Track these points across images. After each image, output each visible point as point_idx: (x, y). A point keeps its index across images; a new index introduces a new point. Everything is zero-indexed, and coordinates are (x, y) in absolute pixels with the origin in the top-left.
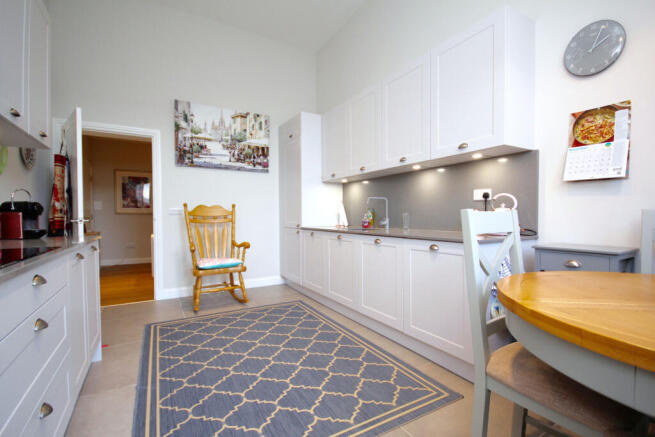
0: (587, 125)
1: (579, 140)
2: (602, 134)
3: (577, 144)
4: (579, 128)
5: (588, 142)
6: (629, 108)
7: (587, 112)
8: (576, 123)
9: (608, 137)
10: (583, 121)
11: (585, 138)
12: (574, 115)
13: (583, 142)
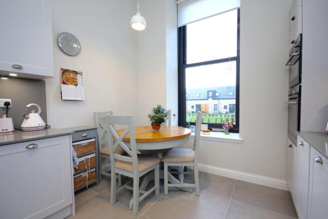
0: (68, 76)
1: (65, 81)
2: (73, 82)
3: (64, 83)
4: (64, 76)
5: (69, 83)
6: (82, 75)
7: (67, 70)
8: (63, 73)
9: (76, 84)
10: (66, 73)
11: (67, 81)
12: (62, 69)
13: (67, 83)
